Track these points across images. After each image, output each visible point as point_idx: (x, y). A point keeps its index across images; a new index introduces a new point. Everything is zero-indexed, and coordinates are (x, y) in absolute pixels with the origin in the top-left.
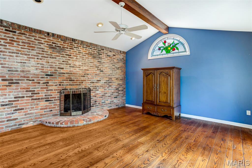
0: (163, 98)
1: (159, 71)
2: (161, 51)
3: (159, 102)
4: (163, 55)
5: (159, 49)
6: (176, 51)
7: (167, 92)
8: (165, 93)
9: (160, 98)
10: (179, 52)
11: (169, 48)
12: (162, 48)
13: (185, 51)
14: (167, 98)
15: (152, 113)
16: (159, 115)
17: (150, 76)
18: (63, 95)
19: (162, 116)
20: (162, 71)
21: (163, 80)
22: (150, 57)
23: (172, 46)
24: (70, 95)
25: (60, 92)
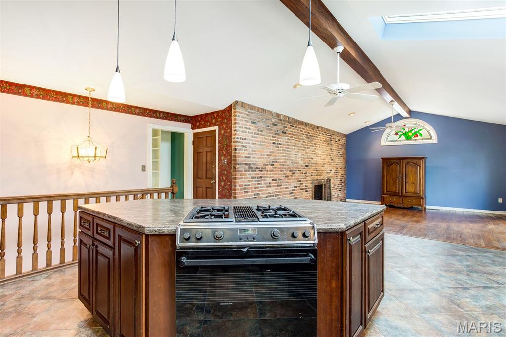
0: (410, 189)
1: (405, 161)
2: (398, 136)
3: (406, 192)
4: (401, 141)
5: (397, 134)
6: (419, 137)
7: (416, 182)
8: (413, 183)
9: (407, 188)
10: (423, 139)
11: (410, 134)
12: (400, 134)
13: (431, 139)
14: (415, 188)
15: (396, 205)
16: (406, 207)
17: (394, 165)
18: (314, 185)
19: (409, 207)
20: (409, 160)
21: (410, 170)
22: (383, 143)
23: (413, 132)
24: (322, 185)
25: (312, 183)
